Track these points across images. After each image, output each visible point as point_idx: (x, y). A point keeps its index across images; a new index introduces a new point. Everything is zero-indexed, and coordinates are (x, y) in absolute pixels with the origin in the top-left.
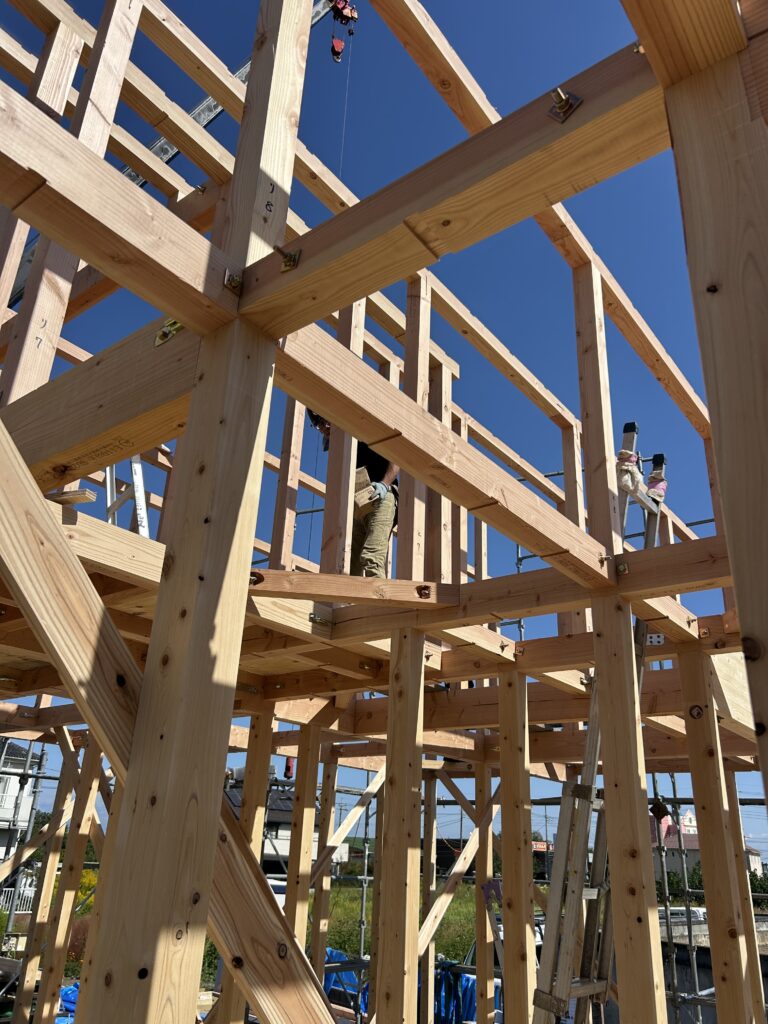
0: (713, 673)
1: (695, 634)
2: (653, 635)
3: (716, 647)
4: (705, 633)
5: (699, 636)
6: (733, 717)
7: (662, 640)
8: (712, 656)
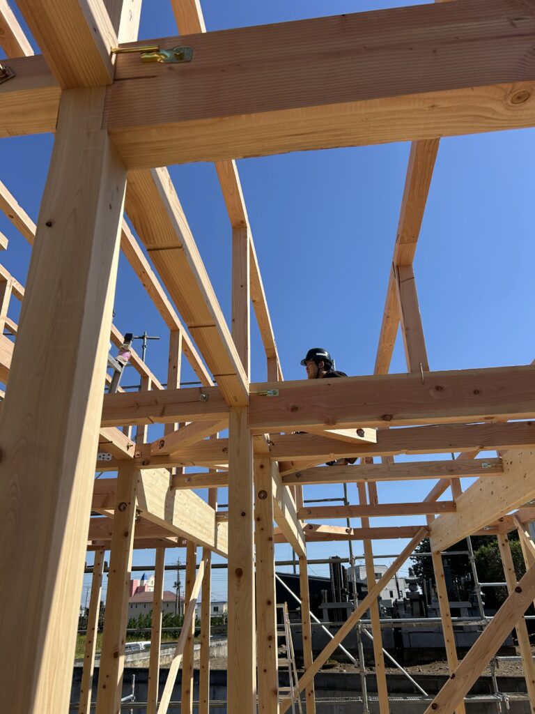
0: (140, 481)
1: (132, 456)
2: (105, 454)
3: (143, 464)
4: (138, 455)
5: (134, 456)
6: (149, 511)
7: (110, 457)
8: (141, 470)
